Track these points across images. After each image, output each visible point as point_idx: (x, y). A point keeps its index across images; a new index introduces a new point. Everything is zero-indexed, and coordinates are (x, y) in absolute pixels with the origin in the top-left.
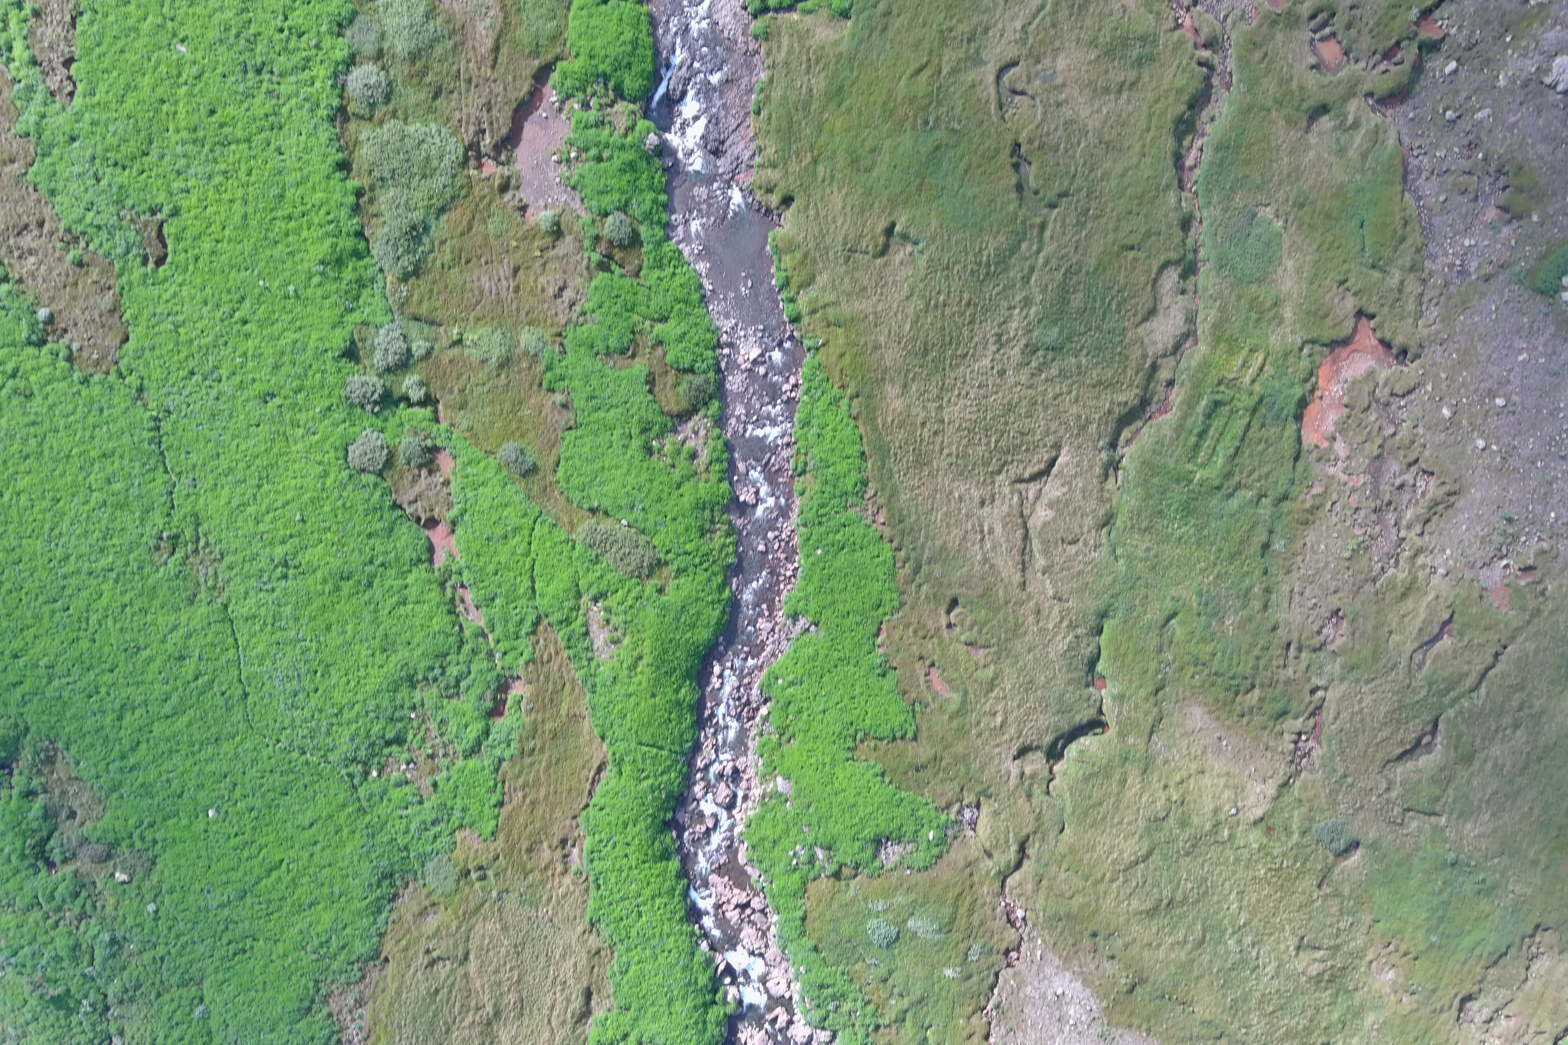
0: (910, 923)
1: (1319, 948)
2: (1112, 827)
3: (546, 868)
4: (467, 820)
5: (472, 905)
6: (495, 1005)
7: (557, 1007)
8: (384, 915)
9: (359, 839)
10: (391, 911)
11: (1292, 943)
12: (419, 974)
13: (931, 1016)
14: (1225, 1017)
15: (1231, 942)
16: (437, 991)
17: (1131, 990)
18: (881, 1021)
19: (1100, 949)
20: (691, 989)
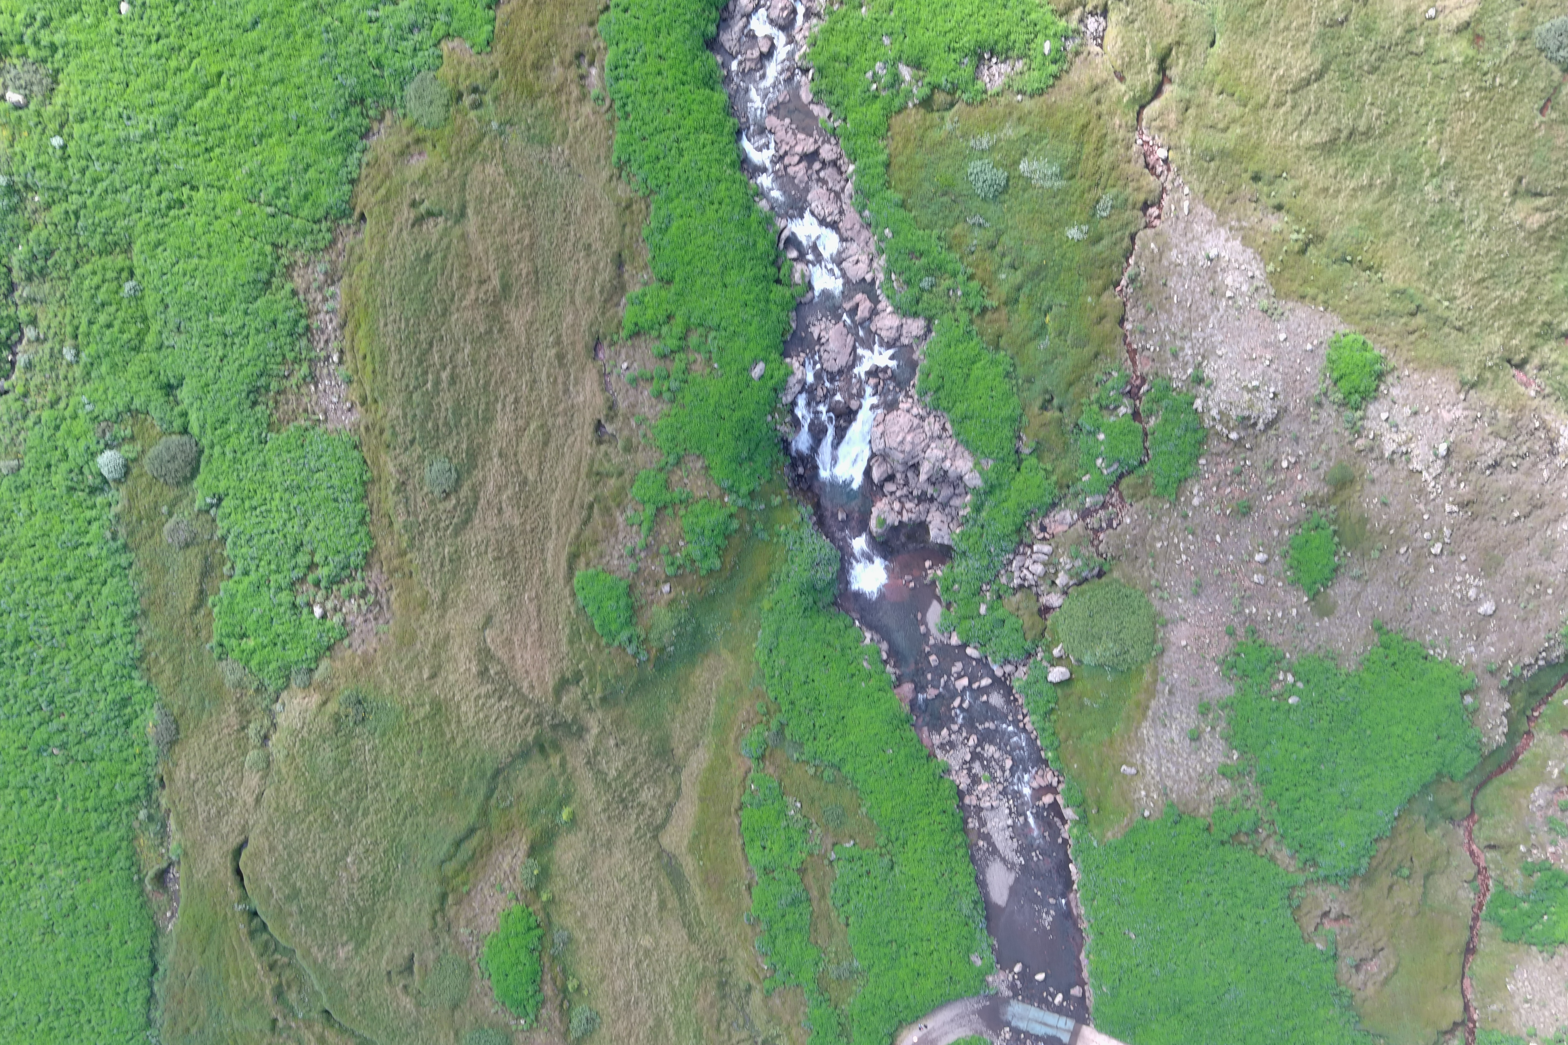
0: (1023, 166)
1: (1539, 195)
2: (1276, 34)
3: (559, 90)
4: (455, 25)
5: (466, 139)
6: (502, 277)
7: (582, 280)
8: (357, 155)
9: (316, 47)
10: (364, 151)
11: (1508, 185)
12: (405, 234)
13: (1051, 293)
14: (1422, 286)
15: (1429, 188)
16: (428, 256)
17: (1303, 251)
18: (988, 303)
19: (1264, 199)
20: (749, 255)
